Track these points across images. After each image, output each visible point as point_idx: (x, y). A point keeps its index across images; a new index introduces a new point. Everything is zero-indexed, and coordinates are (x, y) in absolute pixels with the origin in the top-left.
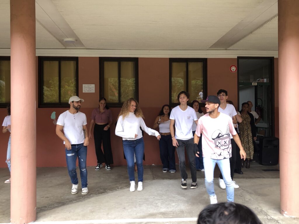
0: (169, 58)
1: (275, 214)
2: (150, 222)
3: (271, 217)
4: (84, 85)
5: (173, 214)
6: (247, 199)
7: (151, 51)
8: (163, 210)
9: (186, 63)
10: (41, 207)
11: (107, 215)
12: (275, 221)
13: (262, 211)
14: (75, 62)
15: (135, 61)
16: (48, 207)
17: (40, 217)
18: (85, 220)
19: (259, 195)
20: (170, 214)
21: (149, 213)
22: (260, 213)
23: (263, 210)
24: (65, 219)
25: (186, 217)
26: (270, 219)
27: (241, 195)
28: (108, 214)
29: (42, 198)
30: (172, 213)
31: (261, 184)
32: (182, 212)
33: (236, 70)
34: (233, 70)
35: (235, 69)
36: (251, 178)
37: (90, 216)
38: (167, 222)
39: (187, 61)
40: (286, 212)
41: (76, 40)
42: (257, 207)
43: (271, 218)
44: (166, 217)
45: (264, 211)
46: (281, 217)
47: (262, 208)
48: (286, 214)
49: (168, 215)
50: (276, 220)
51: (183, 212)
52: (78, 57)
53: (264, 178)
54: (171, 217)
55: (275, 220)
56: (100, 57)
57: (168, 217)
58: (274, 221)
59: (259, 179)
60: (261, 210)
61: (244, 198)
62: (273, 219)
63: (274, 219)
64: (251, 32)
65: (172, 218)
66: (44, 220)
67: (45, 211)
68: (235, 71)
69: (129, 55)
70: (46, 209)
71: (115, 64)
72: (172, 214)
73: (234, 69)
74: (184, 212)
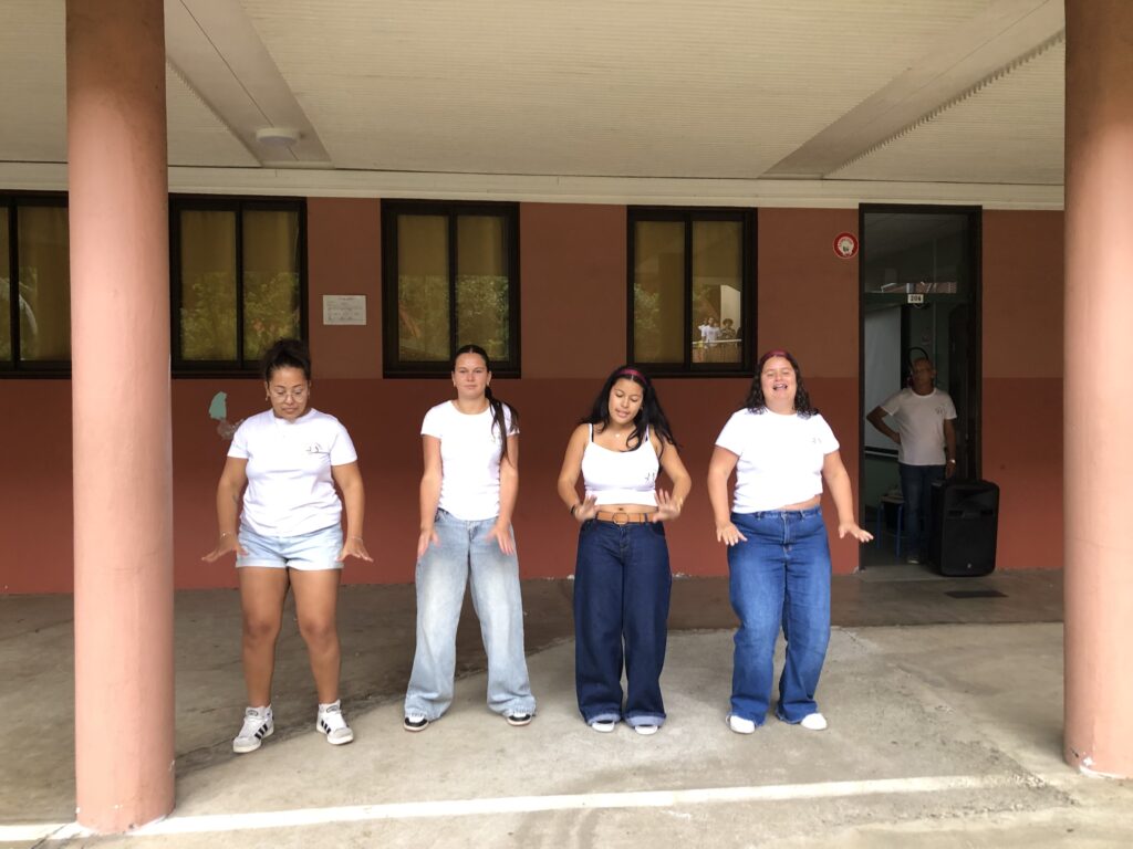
0: (628, 206)
1: (1047, 764)
2: (607, 809)
3: (1040, 781)
4: (326, 298)
5: (685, 771)
6: (928, 704)
7: (562, 180)
8: (643, 756)
9: (683, 224)
10: (186, 752)
11: (442, 781)
12: (1060, 797)
13: (997, 755)
14: (296, 216)
15: (508, 213)
16: (217, 752)
17: (188, 794)
18: (362, 803)
19: (966, 692)
20: (673, 771)
21: (596, 768)
22: (993, 763)
23: (1002, 750)
24: (287, 801)
25: (734, 784)
26: (1038, 788)
27: (904, 691)
28: (444, 778)
29: (190, 714)
30: (677, 767)
31: (960, 648)
32: (715, 762)
33: (854, 251)
34: (844, 249)
35: (851, 247)
36: (916, 623)
37: (380, 788)
38: (669, 804)
39: (687, 217)
40: (1088, 761)
41: (302, 136)
42: (976, 740)
43: (1041, 784)
44: (661, 785)
45: (1004, 754)
46: (1073, 778)
47: (993, 743)
48: (1089, 767)
49: (665, 776)
50: (1062, 790)
51: (720, 762)
52: (305, 198)
53: (960, 623)
54: (679, 783)
55: (1058, 792)
56: (382, 200)
57: (669, 785)
58: (1056, 797)
59: (945, 628)
60: (993, 751)
61: (918, 701)
62: (1047, 788)
63: (1053, 787)
64: (927, 117)
65: (684, 788)
66: (207, 806)
67: (204, 768)
68: (850, 251)
69: (488, 191)
70: (209, 758)
71: (438, 225)
72: (682, 774)
73: (847, 245)
74: (724, 763)
